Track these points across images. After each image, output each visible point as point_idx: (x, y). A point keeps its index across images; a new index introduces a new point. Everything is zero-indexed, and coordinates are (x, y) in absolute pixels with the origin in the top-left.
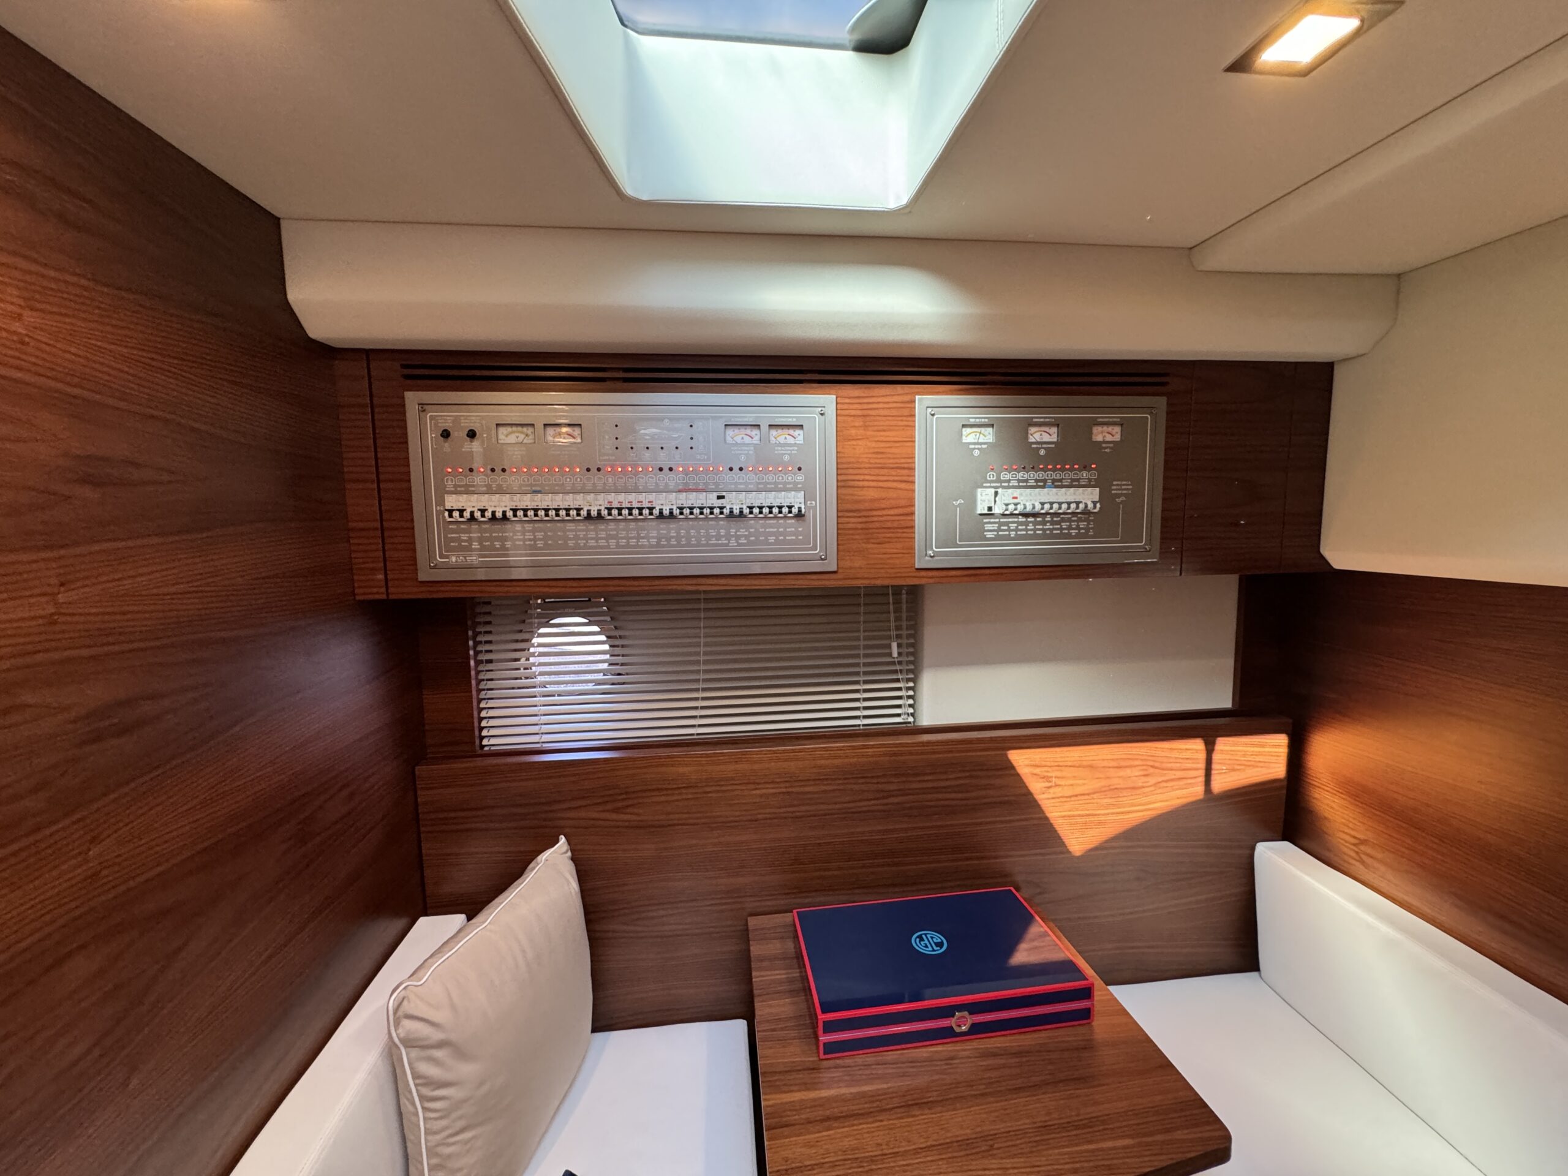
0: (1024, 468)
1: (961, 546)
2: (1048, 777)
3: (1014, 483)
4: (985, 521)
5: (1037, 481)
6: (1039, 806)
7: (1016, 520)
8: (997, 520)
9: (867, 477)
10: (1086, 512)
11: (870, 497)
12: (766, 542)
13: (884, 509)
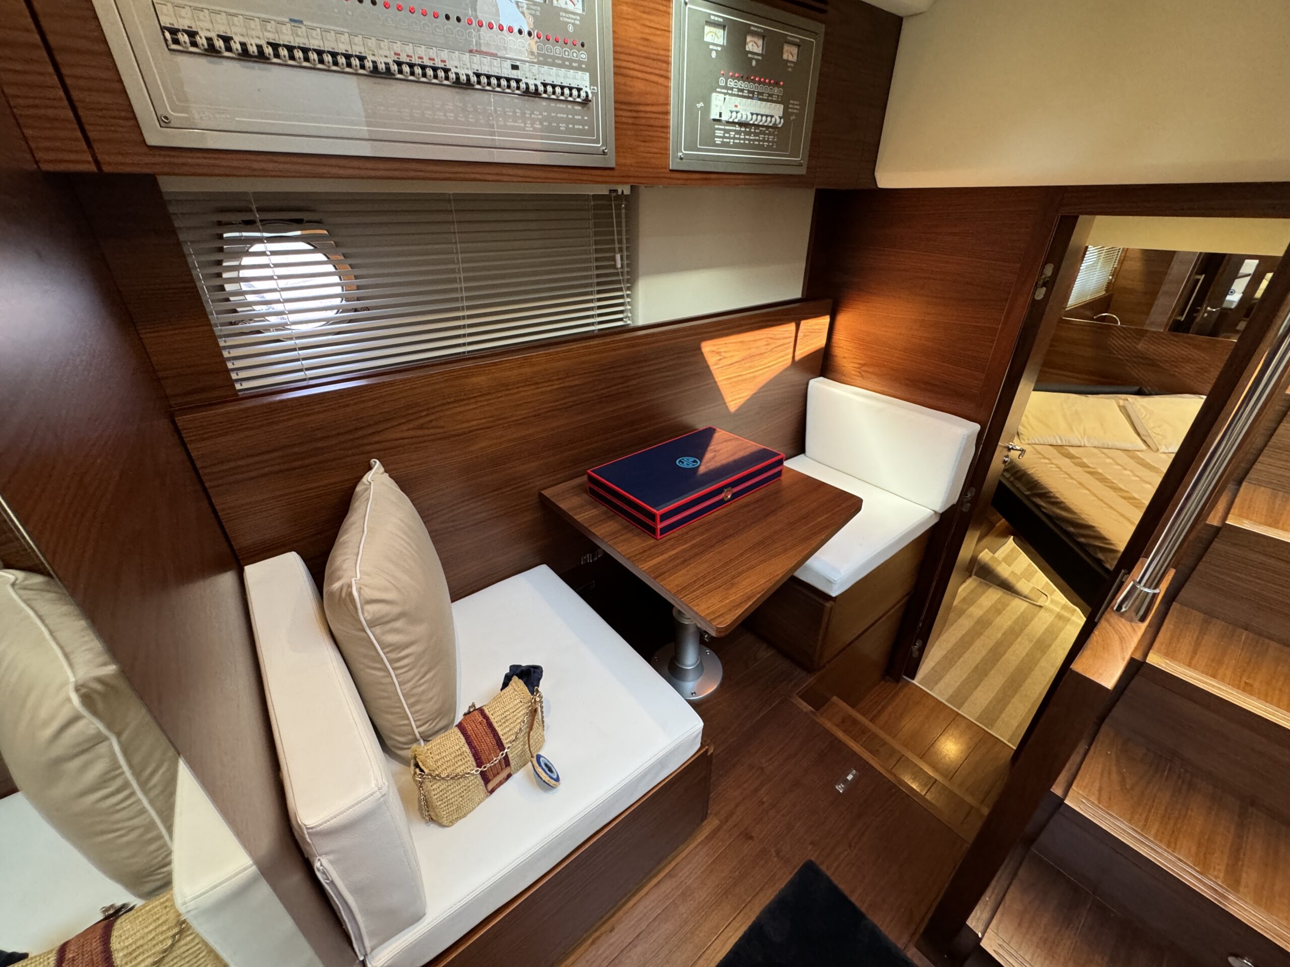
0: (742, 77)
1: (699, 150)
2: (720, 352)
3: (735, 91)
4: (716, 126)
5: (749, 92)
6: (712, 375)
7: (734, 128)
8: (723, 127)
9: (637, 67)
10: (775, 127)
11: (638, 90)
12: (558, 128)
13: (648, 105)
